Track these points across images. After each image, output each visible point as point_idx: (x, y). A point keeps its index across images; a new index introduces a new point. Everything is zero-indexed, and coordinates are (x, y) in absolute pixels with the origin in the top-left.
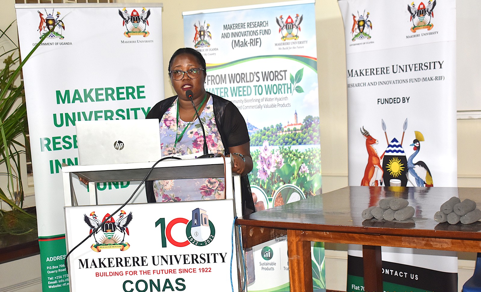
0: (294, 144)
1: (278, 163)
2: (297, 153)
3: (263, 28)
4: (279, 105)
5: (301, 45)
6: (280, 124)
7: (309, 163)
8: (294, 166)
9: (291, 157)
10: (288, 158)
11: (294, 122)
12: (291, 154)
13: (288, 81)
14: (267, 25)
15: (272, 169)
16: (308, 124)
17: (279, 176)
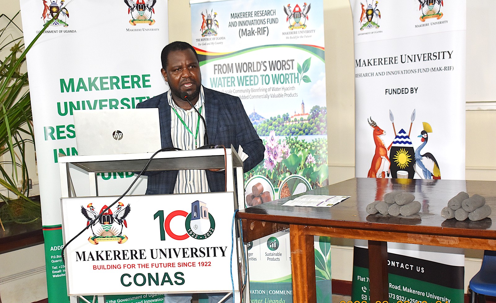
0: (300, 135)
1: (284, 153)
2: (304, 143)
3: (270, 17)
4: (286, 95)
5: (309, 34)
6: (287, 114)
7: (316, 154)
8: (301, 156)
9: (298, 148)
10: (295, 148)
11: (301, 112)
12: (298, 144)
13: (295, 71)
14: (274, 13)
15: (279, 160)
16: (315, 115)
17: (285, 166)
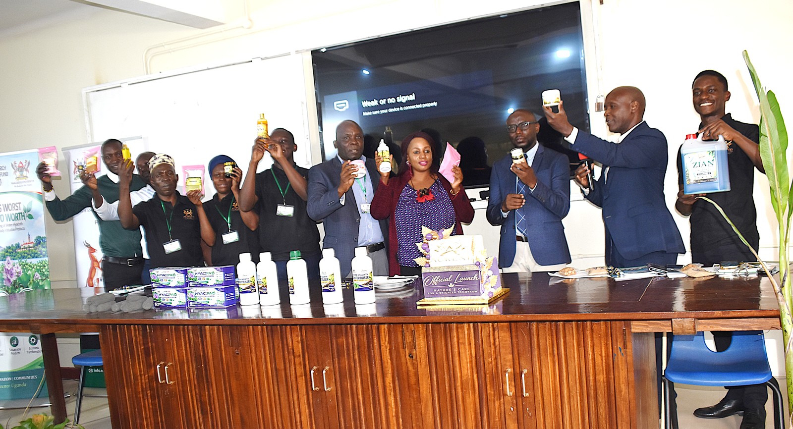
0: (29, 258)
1: (18, 273)
2: (31, 265)
3: (2, 171)
4: (16, 229)
5: (30, 184)
6: (18, 243)
7: (41, 272)
8: (30, 275)
9: (27, 268)
11: (28, 242)
12: (27, 265)
13: (22, 211)
14: (5, 168)
15: (14, 278)
16: (38, 243)
17: (19, 282)
